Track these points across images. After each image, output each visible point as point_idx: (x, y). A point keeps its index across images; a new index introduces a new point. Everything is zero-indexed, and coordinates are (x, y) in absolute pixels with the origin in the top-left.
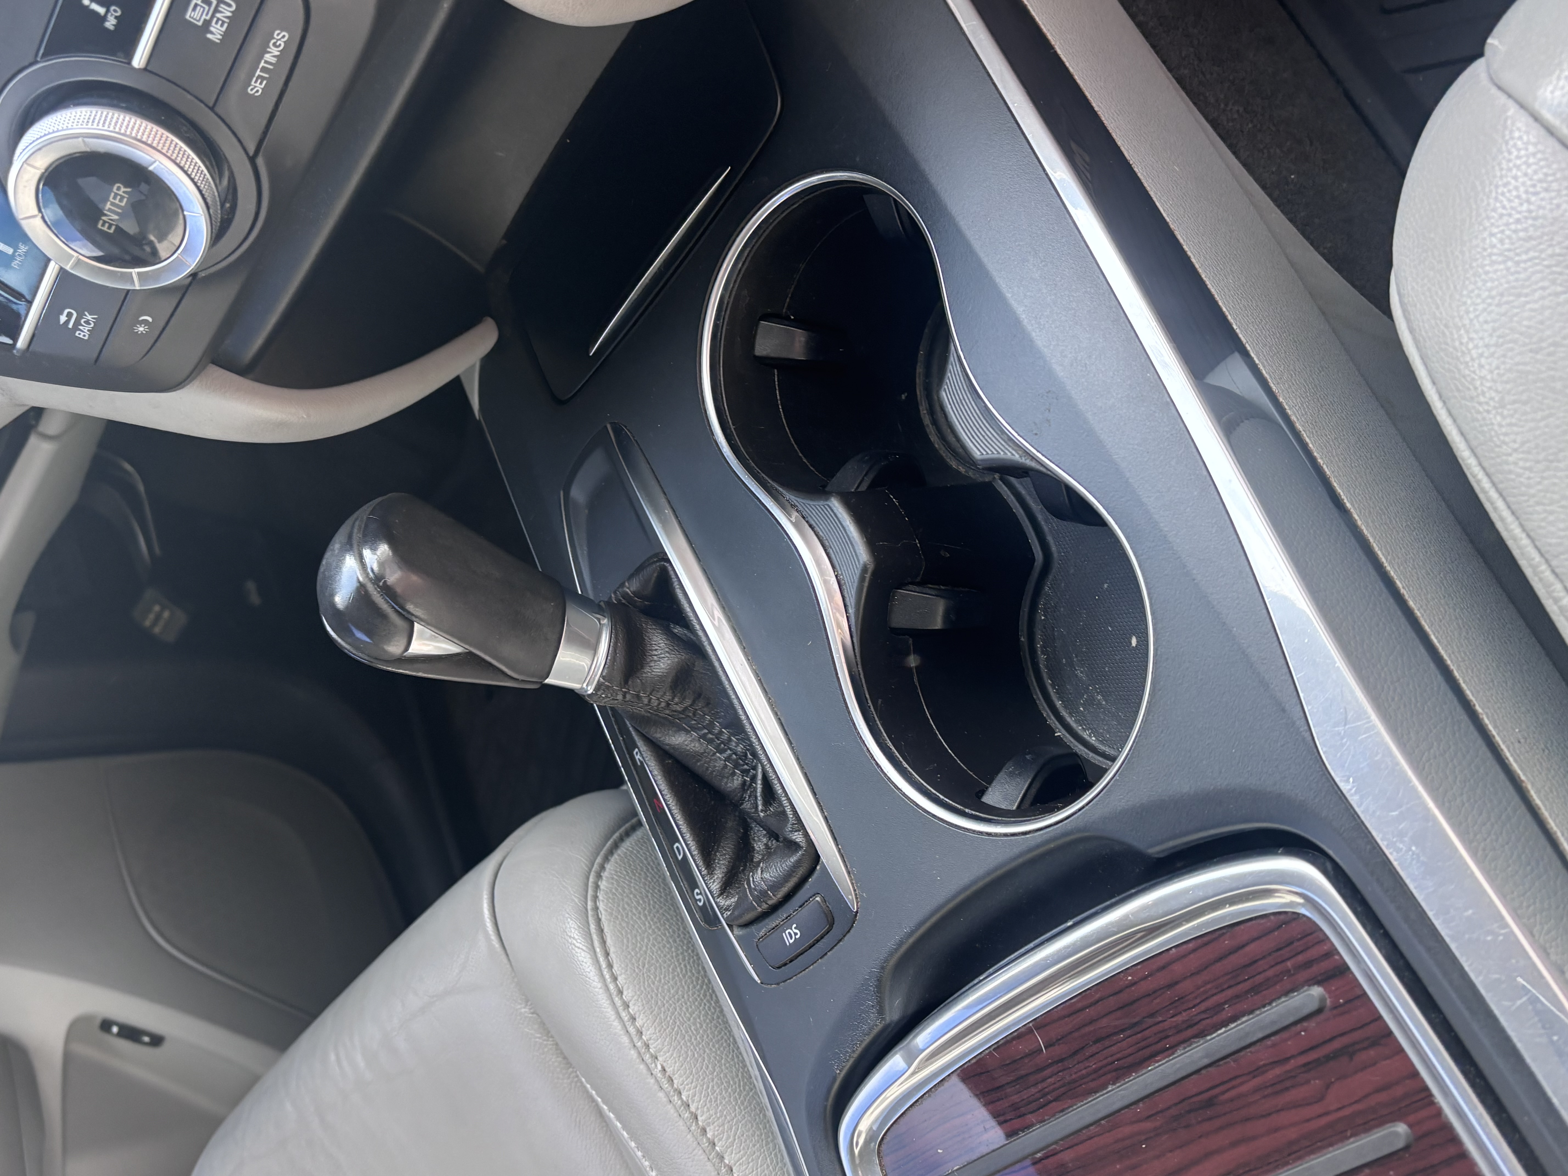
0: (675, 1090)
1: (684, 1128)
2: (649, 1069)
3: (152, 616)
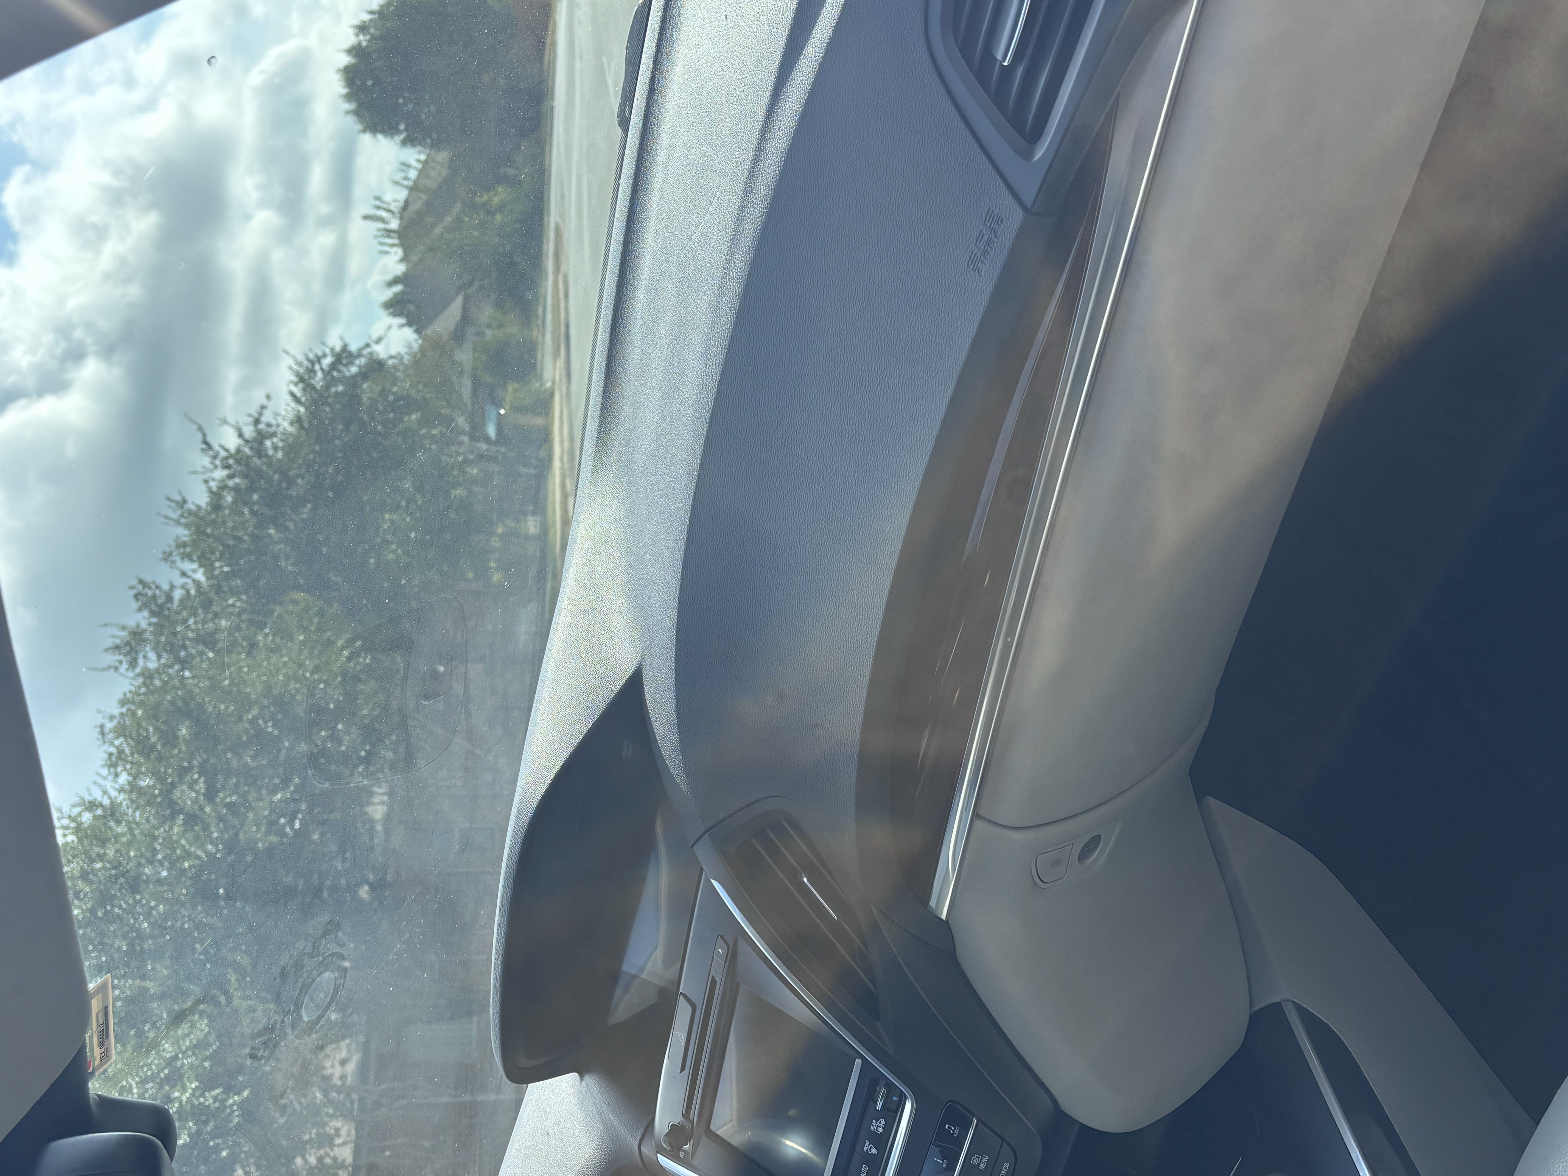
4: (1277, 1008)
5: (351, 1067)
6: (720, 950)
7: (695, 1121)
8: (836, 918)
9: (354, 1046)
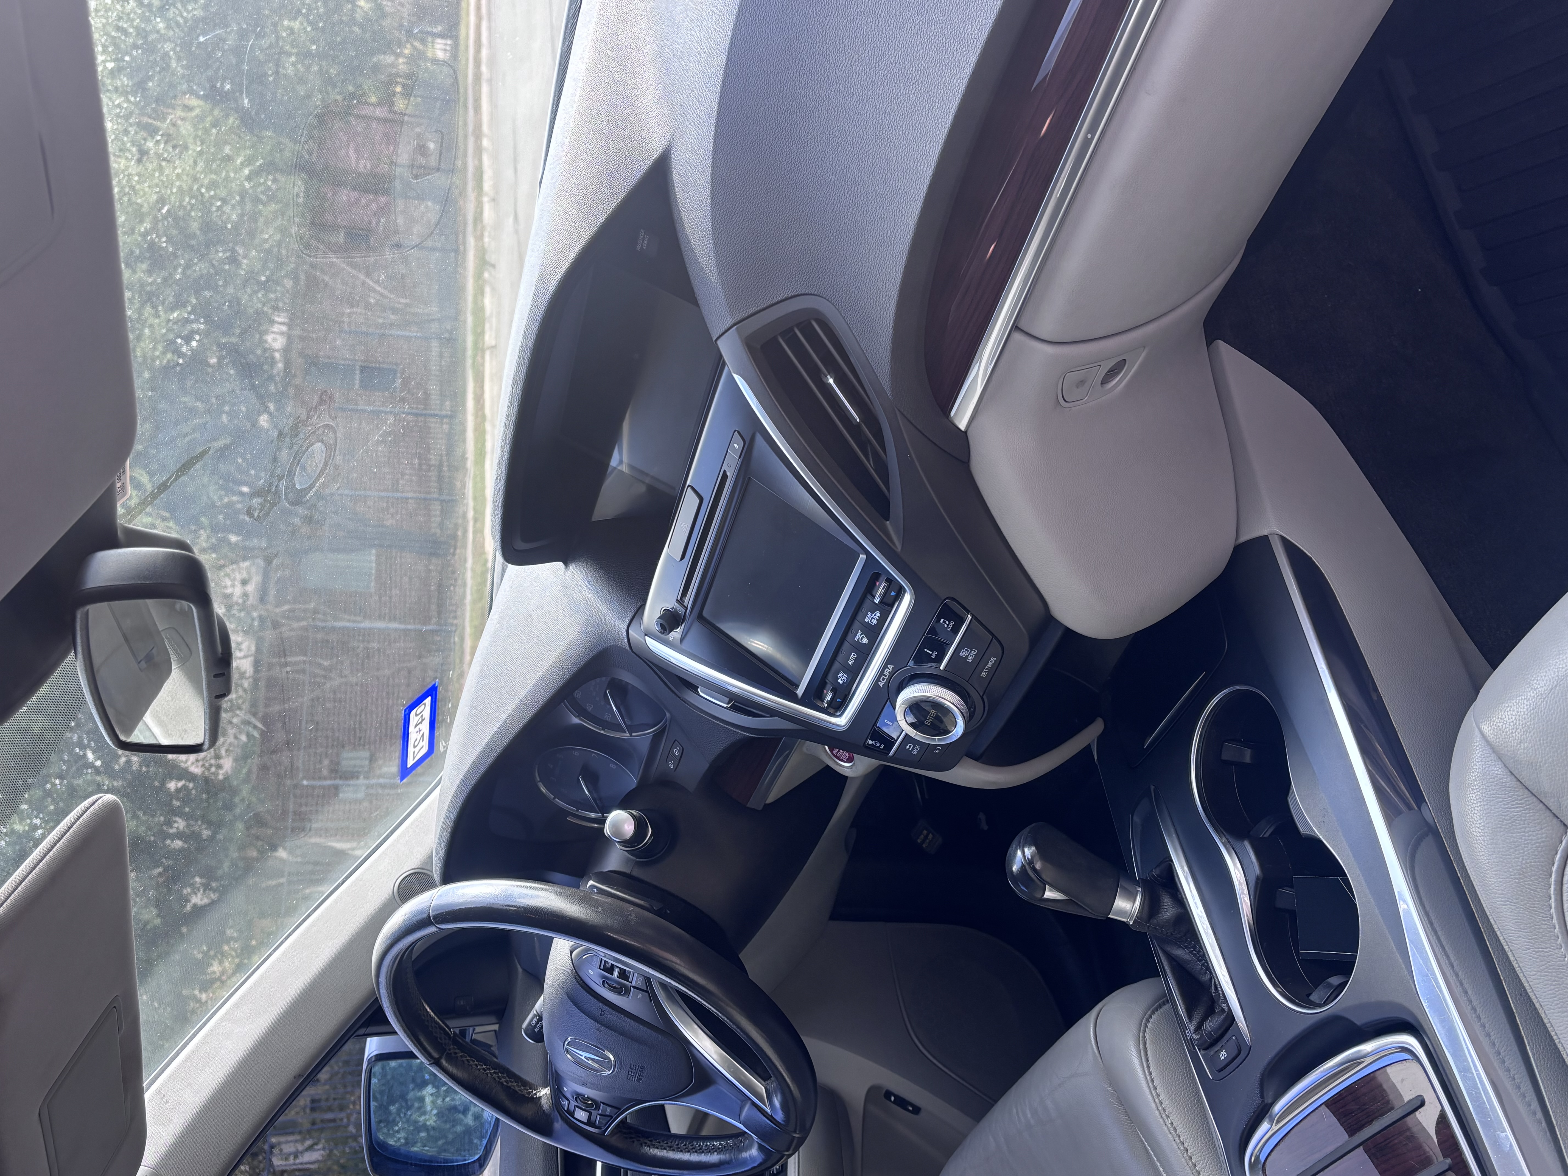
0: (1177, 1135)
1: (1181, 1155)
2: (1164, 1122)
3: (922, 837)
4: (1264, 541)
5: (250, 588)
6: (736, 445)
7: (689, 607)
8: (858, 420)
9: (253, 570)
